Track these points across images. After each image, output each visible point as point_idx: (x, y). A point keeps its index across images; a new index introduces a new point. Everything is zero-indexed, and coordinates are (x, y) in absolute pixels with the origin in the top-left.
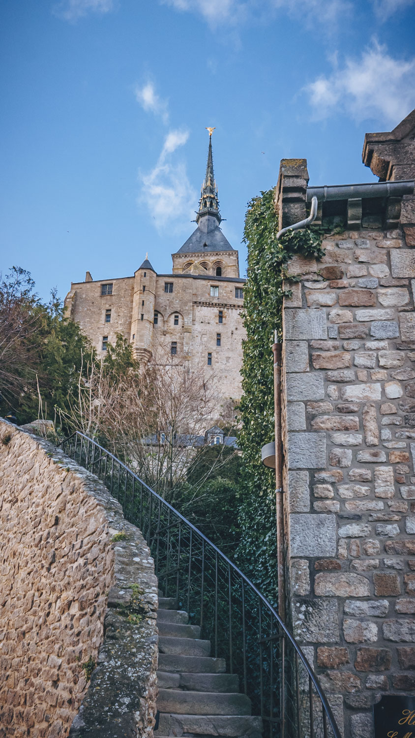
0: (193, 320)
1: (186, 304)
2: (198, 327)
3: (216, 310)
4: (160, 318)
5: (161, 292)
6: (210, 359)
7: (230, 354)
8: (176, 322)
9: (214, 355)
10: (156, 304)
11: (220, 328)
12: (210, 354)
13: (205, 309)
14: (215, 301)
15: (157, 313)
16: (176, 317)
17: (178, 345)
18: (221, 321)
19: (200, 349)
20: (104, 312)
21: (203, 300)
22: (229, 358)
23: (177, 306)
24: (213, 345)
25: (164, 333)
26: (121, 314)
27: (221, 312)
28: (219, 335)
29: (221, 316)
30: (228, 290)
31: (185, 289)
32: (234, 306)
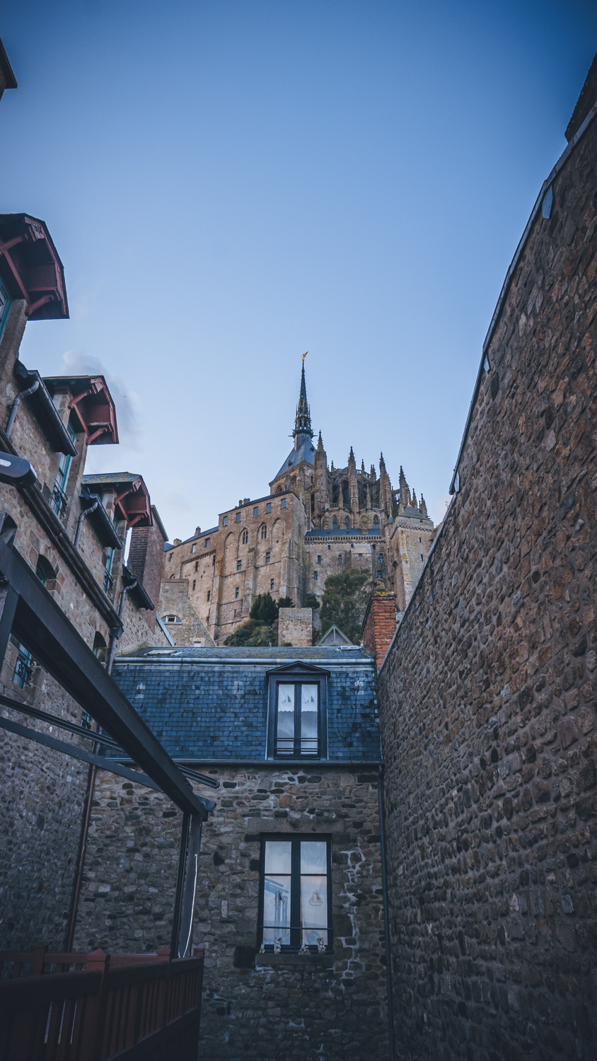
3: (194, 563)
13: (188, 564)
18: (196, 570)
27: (197, 563)
29: (197, 566)
32: (203, 556)
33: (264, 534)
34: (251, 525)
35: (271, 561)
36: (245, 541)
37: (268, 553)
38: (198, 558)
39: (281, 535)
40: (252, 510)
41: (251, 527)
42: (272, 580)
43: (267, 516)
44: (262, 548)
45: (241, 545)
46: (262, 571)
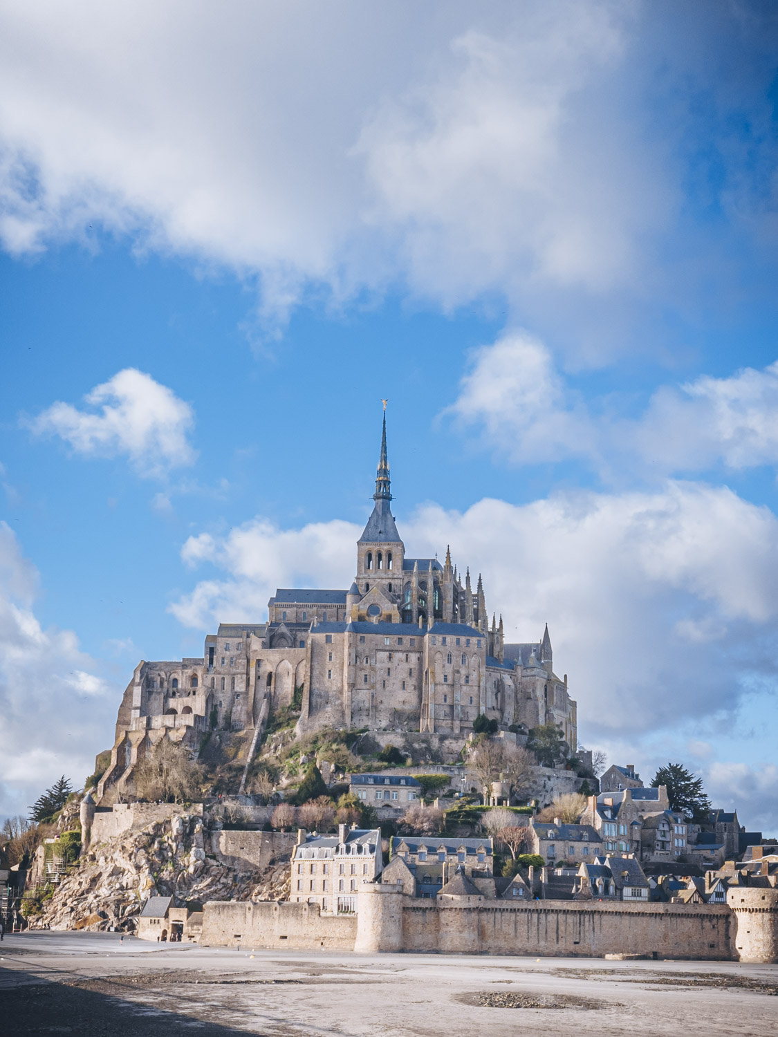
0: (376, 661)
1: (372, 651)
2: (378, 665)
3: (387, 654)
4: (358, 660)
5: (359, 644)
6: (384, 685)
7: (395, 681)
8: (367, 662)
9: (387, 682)
10: (356, 651)
11: (389, 665)
12: (384, 681)
13: (382, 653)
14: (387, 648)
15: (356, 657)
16: (367, 659)
17: (368, 677)
18: (390, 660)
19: (379, 678)
20: (328, 654)
21: (381, 648)
22: (394, 683)
23: (367, 652)
24: (386, 676)
25: (361, 669)
26: (338, 657)
27: (390, 654)
28: (389, 669)
29: (390, 657)
30: (394, 640)
31: (371, 640)
32: (397, 651)
33: (463, 662)
34: (455, 652)
35: (470, 683)
36: (450, 661)
37: (467, 677)
38: (392, 651)
39: (477, 667)
40: (455, 640)
41: (454, 653)
42: (471, 697)
43: (467, 649)
44: (463, 672)
45: (447, 665)
46: (464, 688)
